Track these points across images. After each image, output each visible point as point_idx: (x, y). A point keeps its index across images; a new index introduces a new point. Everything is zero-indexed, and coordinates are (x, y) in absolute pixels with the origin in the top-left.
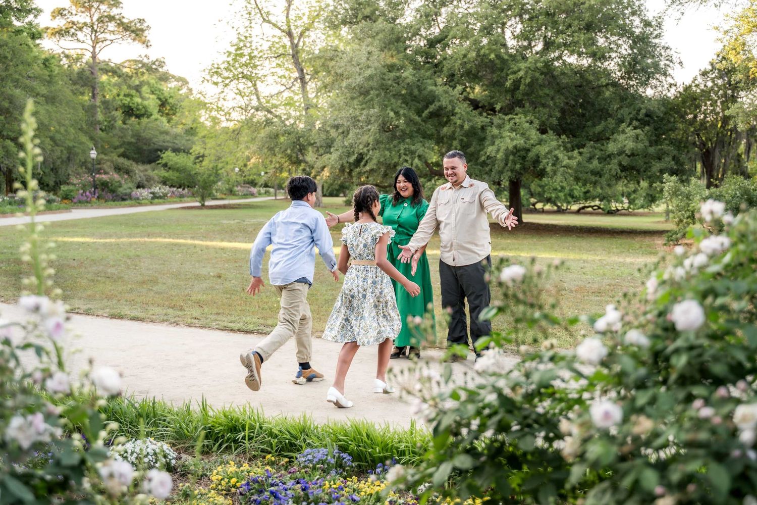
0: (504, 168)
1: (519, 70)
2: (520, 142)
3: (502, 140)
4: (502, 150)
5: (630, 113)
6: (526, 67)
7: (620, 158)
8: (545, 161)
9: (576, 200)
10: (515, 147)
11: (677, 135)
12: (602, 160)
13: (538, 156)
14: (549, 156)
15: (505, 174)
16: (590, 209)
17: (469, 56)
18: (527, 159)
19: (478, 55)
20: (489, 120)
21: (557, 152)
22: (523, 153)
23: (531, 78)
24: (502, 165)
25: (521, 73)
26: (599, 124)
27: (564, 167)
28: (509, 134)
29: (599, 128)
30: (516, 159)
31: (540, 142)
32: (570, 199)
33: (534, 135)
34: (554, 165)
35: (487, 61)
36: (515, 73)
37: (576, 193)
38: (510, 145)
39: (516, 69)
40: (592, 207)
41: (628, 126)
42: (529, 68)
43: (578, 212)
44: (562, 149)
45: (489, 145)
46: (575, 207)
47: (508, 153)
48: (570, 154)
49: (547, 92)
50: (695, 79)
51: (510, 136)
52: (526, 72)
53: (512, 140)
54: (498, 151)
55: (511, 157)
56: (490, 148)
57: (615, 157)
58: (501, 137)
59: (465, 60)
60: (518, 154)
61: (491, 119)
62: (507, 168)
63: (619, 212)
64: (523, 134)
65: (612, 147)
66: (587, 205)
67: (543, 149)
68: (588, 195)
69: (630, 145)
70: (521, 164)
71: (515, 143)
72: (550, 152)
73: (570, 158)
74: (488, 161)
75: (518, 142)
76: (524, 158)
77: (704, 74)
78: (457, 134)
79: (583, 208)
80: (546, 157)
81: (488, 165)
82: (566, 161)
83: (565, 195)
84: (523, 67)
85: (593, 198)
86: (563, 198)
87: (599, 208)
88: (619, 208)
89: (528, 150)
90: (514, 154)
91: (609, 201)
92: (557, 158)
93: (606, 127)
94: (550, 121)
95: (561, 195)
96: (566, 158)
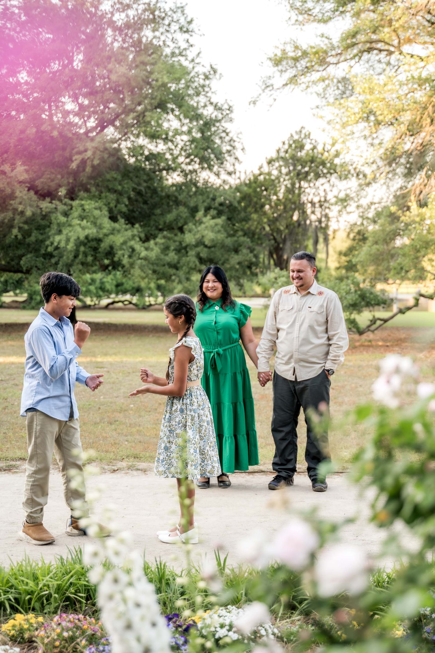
0: (73, 261)
1: (86, 151)
2: (92, 231)
3: (71, 229)
4: (72, 240)
5: (204, 202)
6: (93, 147)
7: (199, 249)
8: (120, 253)
9: (108, 293)
10: (87, 237)
11: (252, 225)
12: (178, 251)
13: (111, 247)
14: (124, 247)
15: (74, 267)
16: (120, 304)
17: (28, 132)
18: (100, 250)
19: (37, 132)
20: (54, 206)
21: (132, 243)
22: (94, 244)
23: (99, 159)
24: (71, 257)
25: (89, 154)
26: (170, 212)
27: (141, 259)
28: (79, 222)
29: (170, 217)
30: (87, 250)
31: (113, 232)
32: (101, 293)
33: (107, 224)
34: (130, 257)
35: (48, 138)
36: (79, 153)
37: (108, 286)
38: (82, 235)
39: (82, 148)
40: (123, 302)
41: (205, 215)
42: (96, 148)
43: (106, 307)
44: (138, 239)
45: (55, 234)
46: (105, 302)
47: (79, 243)
48: (146, 244)
49: (115, 176)
50: (261, 168)
51: (80, 225)
52: (94, 153)
53: (83, 228)
54: (68, 240)
55: (82, 249)
56: (57, 238)
57: (191, 249)
58: (70, 225)
59: (22, 136)
60: (89, 244)
61: (56, 205)
62: (77, 261)
63: (152, 307)
64: (94, 224)
65: (189, 238)
66: (117, 300)
67: (118, 239)
68: (119, 288)
69: (210, 236)
70: (92, 255)
71: (87, 232)
72: (125, 243)
73: (147, 249)
74: (55, 253)
75: (90, 231)
76: (95, 249)
77: (270, 162)
78: (16, 222)
79: (113, 303)
80: (121, 249)
81: (54, 257)
82: (144, 254)
83: (96, 288)
84: (90, 148)
85: (125, 292)
86: (95, 291)
87: (130, 303)
88: (153, 303)
89: (99, 241)
90: (85, 245)
91: (142, 296)
92: (133, 250)
93: (178, 215)
94: (118, 208)
95: (92, 288)
96: (143, 249)
